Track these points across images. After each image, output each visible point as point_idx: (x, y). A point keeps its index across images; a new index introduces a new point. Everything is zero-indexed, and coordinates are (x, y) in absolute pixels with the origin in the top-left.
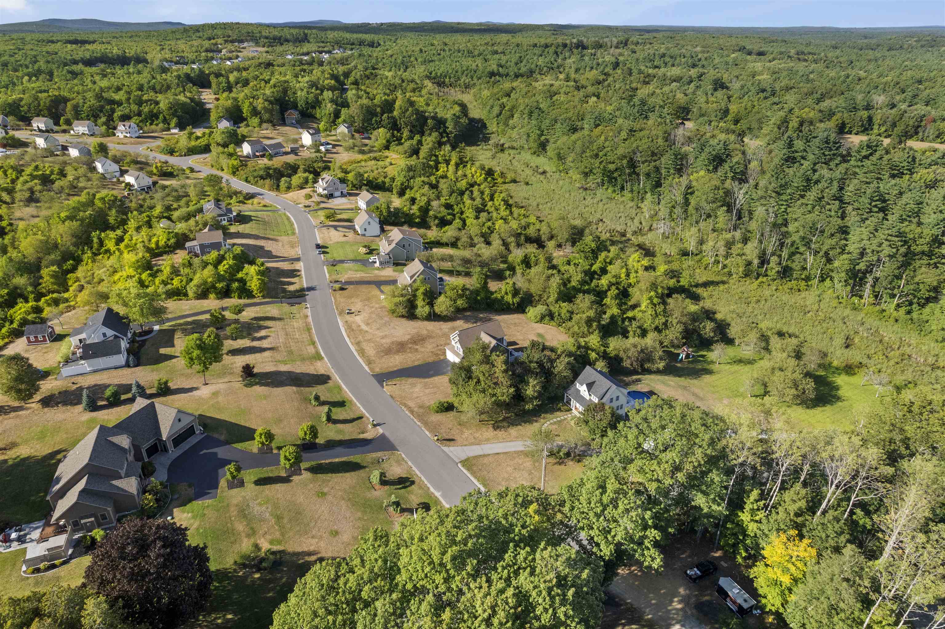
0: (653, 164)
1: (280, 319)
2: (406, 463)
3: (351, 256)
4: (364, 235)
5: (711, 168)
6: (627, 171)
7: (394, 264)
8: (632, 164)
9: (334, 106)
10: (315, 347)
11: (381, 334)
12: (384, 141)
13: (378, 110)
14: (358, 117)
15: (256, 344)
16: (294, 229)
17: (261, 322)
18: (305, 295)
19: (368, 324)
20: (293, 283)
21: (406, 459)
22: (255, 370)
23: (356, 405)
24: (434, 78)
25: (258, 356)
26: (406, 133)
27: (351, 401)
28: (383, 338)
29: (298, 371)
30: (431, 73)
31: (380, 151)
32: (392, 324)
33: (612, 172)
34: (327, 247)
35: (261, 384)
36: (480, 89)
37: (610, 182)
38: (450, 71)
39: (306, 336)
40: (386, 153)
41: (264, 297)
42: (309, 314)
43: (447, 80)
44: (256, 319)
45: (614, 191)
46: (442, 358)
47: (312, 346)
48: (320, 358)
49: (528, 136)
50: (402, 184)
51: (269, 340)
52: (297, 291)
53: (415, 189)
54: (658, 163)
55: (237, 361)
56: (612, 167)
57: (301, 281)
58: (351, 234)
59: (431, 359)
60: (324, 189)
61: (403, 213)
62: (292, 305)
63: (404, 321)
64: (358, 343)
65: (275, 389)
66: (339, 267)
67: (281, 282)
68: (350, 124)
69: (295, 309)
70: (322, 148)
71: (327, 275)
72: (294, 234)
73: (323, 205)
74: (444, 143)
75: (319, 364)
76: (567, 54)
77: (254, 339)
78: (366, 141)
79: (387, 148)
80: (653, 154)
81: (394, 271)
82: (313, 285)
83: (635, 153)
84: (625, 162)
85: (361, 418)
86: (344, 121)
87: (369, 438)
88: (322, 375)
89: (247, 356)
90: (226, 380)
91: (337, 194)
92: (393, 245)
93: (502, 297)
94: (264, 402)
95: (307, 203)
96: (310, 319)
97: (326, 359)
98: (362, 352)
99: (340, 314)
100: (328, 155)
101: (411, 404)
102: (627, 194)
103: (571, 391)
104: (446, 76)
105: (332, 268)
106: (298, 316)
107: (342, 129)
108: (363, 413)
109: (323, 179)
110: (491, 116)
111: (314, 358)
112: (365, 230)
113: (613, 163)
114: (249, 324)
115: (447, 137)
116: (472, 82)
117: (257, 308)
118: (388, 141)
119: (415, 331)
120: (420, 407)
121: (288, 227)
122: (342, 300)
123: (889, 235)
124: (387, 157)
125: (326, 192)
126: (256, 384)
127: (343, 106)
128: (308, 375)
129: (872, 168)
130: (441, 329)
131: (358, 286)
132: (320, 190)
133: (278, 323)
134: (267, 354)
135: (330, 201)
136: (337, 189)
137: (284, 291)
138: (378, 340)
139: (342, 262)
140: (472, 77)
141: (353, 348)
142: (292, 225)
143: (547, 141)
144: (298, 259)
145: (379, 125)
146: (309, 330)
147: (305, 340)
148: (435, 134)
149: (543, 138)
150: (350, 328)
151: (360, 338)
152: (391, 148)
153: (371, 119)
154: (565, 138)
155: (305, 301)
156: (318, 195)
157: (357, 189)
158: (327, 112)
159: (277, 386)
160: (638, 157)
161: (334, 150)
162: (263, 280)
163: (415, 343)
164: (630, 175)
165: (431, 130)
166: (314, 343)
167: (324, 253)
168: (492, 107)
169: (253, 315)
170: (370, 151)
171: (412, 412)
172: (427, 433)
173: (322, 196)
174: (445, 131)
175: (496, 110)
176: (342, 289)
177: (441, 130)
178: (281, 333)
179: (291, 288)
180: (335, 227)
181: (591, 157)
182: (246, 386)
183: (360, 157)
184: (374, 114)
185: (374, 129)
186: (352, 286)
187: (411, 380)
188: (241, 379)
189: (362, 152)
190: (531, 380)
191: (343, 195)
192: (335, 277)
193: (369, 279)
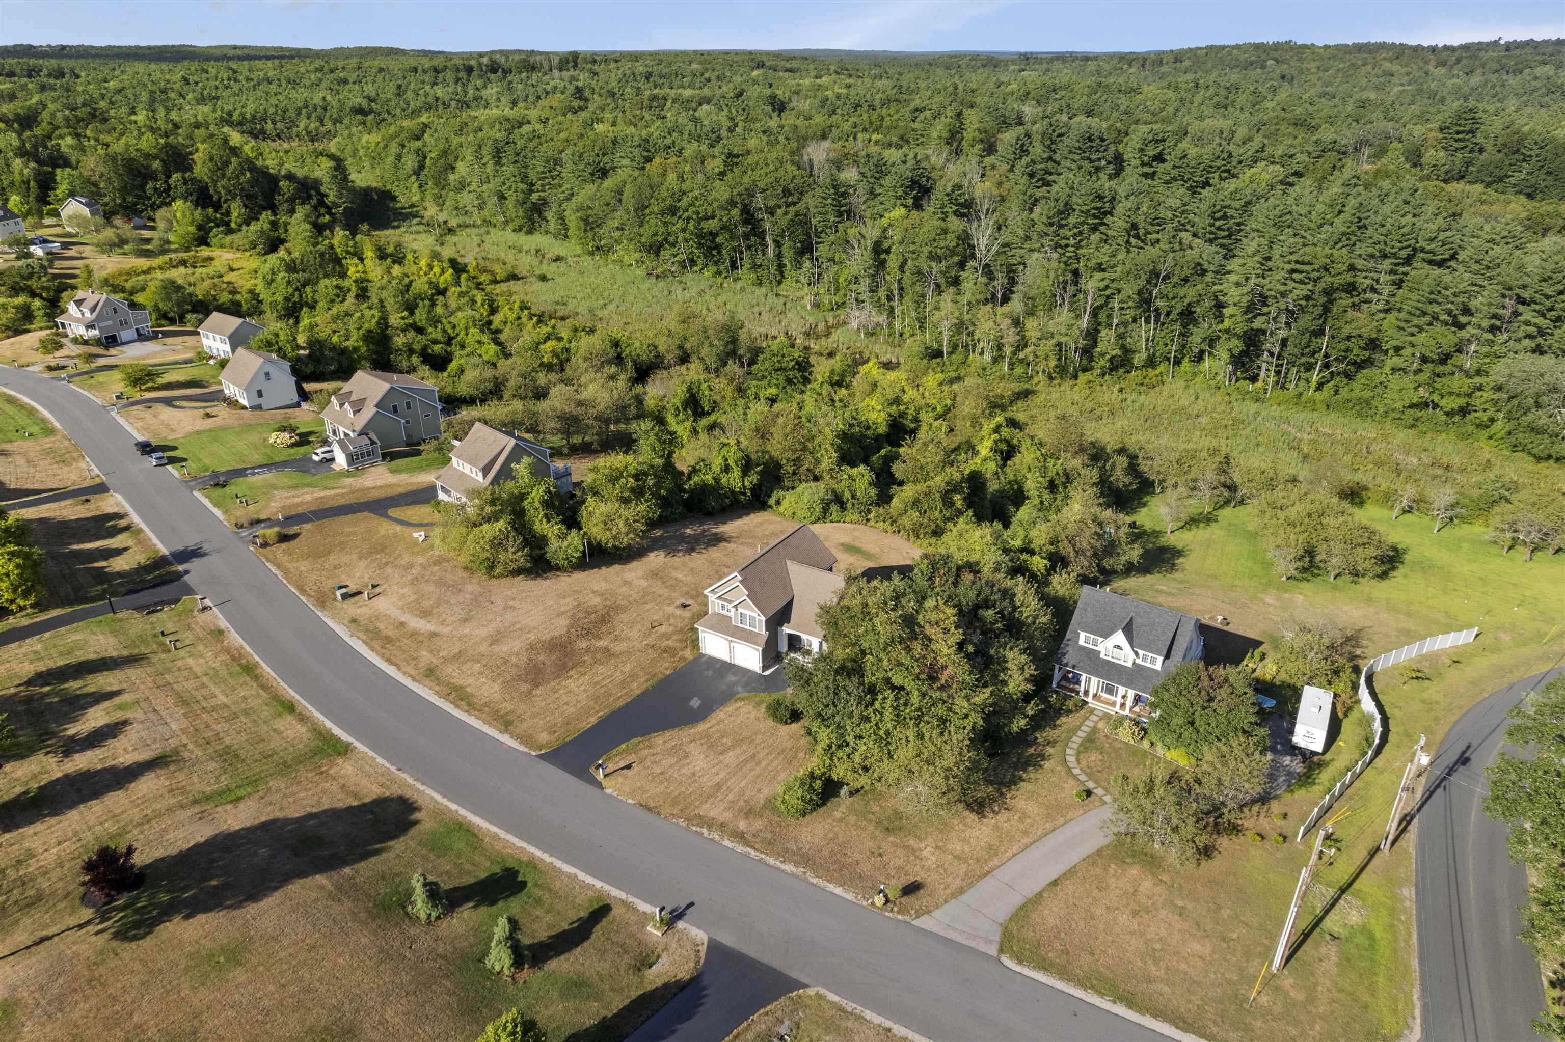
0: (792, 209)
1: (133, 660)
2: (860, 1018)
3: (257, 458)
4: (259, 407)
5: (910, 202)
6: (741, 230)
7: (384, 456)
8: (749, 217)
9: (32, 165)
10: (303, 718)
11: (484, 632)
12: (192, 229)
13: (156, 164)
14: (109, 181)
15: (83, 761)
16: (44, 421)
17: (73, 685)
18: (179, 576)
19: (425, 614)
20: (118, 552)
21: (849, 1006)
22: (139, 859)
23: (559, 871)
24: (240, 124)
25: (116, 800)
26: (236, 210)
27: (533, 864)
28: (496, 639)
29: (294, 813)
30: (230, 114)
31: (188, 249)
32: (499, 601)
33: (713, 235)
34: (174, 448)
35: (193, 908)
36: (350, 136)
37: (708, 254)
38: (272, 110)
39: (248, 689)
40: (205, 252)
41: (40, 606)
42: (223, 623)
43: (269, 126)
44: (41, 678)
45: (719, 273)
46: (688, 654)
47: (289, 718)
48: (344, 750)
49: (502, 197)
50: (287, 299)
51: (132, 735)
52: (142, 569)
53: (322, 304)
54: (800, 207)
55: (35, 844)
56: (713, 225)
57: (143, 542)
58: (222, 411)
59: (665, 668)
60: (89, 326)
61: (333, 348)
62: (151, 609)
63: (522, 584)
64: (430, 673)
65: (252, 909)
66: (237, 487)
67: (78, 554)
68: (93, 197)
69: (165, 618)
70: (38, 251)
71: (218, 513)
72: (49, 431)
73: (101, 362)
74: (330, 227)
75: (345, 768)
76: (479, 83)
77: (71, 747)
78: (146, 234)
79: (203, 240)
80: (787, 192)
81: (393, 471)
82: (190, 541)
83: (751, 195)
84: (735, 212)
85: (601, 912)
86: (72, 194)
87: (684, 972)
88: (381, 803)
89: (73, 816)
90: (21, 937)
91: (126, 334)
92: (369, 411)
93: (717, 480)
94: (239, 975)
95: (52, 359)
96: (235, 638)
97: (356, 744)
98: (458, 695)
99: (322, 600)
100: (58, 264)
101: (717, 811)
102: (746, 275)
103: (1070, 658)
104: (264, 120)
105: (219, 491)
106: (187, 637)
107: (74, 208)
108: (600, 894)
109: (79, 303)
110: (402, 174)
111: (316, 752)
112: (260, 394)
113: (713, 217)
114: (29, 700)
115: (330, 213)
116: (323, 130)
117: (33, 644)
118: (200, 228)
119: (568, 603)
120: (749, 813)
121: (22, 419)
122: (304, 566)
123: (1297, 262)
124: (211, 259)
125: (95, 333)
126: (166, 913)
127: (55, 165)
128: (334, 814)
129: (1175, 173)
130: (626, 583)
131: (326, 521)
132: (79, 330)
133: (132, 673)
134: (146, 785)
135: (113, 351)
136: (124, 324)
137: (102, 576)
138: (484, 648)
139: (240, 473)
140: (321, 121)
141: (424, 691)
142: (32, 412)
143: (544, 202)
144: (101, 489)
145: (166, 197)
146: (249, 669)
147: (254, 703)
148: (301, 211)
149: (535, 197)
150: (373, 636)
151: (426, 657)
152: (214, 241)
153: (142, 187)
154: (590, 188)
155: (189, 591)
156: (76, 341)
157: (172, 321)
158: (17, 177)
159: (254, 896)
160: (759, 201)
161: (70, 253)
162: (27, 556)
163: (589, 633)
164: (746, 237)
165: (292, 200)
166: (290, 708)
167: (172, 461)
168: (399, 157)
169: (28, 669)
170: (164, 252)
171: (739, 836)
172: (838, 891)
173: (86, 343)
174: (321, 203)
175: (410, 162)
176: (284, 538)
177: (314, 201)
178: (163, 702)
179: (120, 564)
180: (168, 402)
181: (663, 213)
182: (122, 935)
183: (143, 263)
184: (146, 175)
185: (155, 207)
186: (307, 526)
187: (662, 741)
188: (87, 913)
189: (147, 254)
190: (1010, 655)
191: (142, 337)
192: (243, 513)
193: (342, 502)
